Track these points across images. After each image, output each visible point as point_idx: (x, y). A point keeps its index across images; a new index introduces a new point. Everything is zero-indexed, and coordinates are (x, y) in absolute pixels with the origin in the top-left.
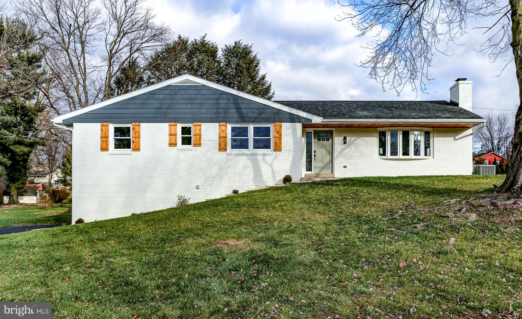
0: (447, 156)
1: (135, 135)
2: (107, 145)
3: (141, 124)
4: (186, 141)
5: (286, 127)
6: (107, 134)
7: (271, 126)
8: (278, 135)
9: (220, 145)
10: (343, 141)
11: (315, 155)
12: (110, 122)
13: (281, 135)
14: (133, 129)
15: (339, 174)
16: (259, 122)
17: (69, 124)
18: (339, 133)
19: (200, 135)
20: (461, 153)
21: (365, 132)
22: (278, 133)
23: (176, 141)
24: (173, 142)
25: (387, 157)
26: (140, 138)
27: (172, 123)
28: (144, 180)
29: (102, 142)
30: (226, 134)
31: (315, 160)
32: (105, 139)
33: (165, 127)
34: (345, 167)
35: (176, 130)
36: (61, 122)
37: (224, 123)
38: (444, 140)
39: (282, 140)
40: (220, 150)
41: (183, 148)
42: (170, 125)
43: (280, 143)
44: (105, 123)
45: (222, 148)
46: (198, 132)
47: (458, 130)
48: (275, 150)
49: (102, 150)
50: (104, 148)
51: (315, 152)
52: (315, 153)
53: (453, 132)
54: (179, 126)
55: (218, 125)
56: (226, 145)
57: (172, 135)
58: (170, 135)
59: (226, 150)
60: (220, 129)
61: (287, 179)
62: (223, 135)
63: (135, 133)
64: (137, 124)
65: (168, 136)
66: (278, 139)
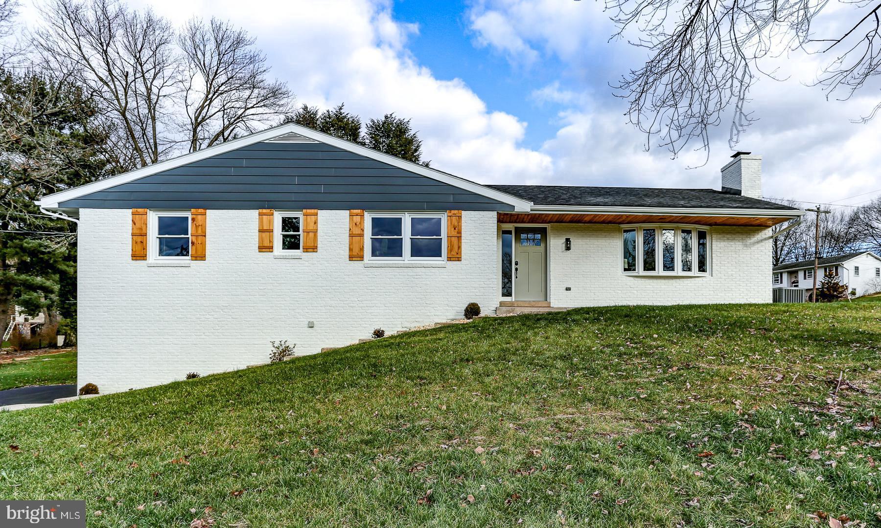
0: (734, 273)
1: (197, 231)
2: (145, 249)
3: (208, 211)
4: (291, 243)
5: (469, 218)
6: (144, 229)
7: (444, 218)
8: (454, 233)
9: (351, 250)
10: (564, 245)
11: (516, 269)
12: (151, 208)
13: (460, 232)
14: (193, 220)
15: (560, 301)
16: (421, 209)
17: (73, 209)
18: (558, 232)
19: (315, 232)
20: (755, 268)
21: (601, 230)
22: (455, 229)
23: (271, 241)
24: (267, 244)
25: (638, 272)
26: (205, 236)
27: (265, 211)
28: (213, 313)
29: (135, 243)
30: (363, 230)
31: (517, 277)
32: (139, 239)
33: (250, 218)
34: (568, 289)
35: (271, 222)
36: (56, 206)
37: (358, 211)
38: (728, 245)
39: (463, 241)
40: (351, 258)
41: (284, 254)
42: (260, 214)
43: (459, 247)
44: (139, 210)
45: (356, 255)
46: (311, 226)
47: (751, 230)
48: (449, 259)
49: (134, 258)
50: (139, 254)
51: (516, 264)
52: (516, 266)
53: (742, 233)
54: (278, 217)
55: (348, 215)
56: (362, 249)
57: (265, 231)
58: (261, 231)
59: (361, 258)
60: (351, 220)
61: (472, 310)
62: (357, 231)
63: (197, 227)
64: (200, 211)
65: (257, 234)
66: (455, 240)
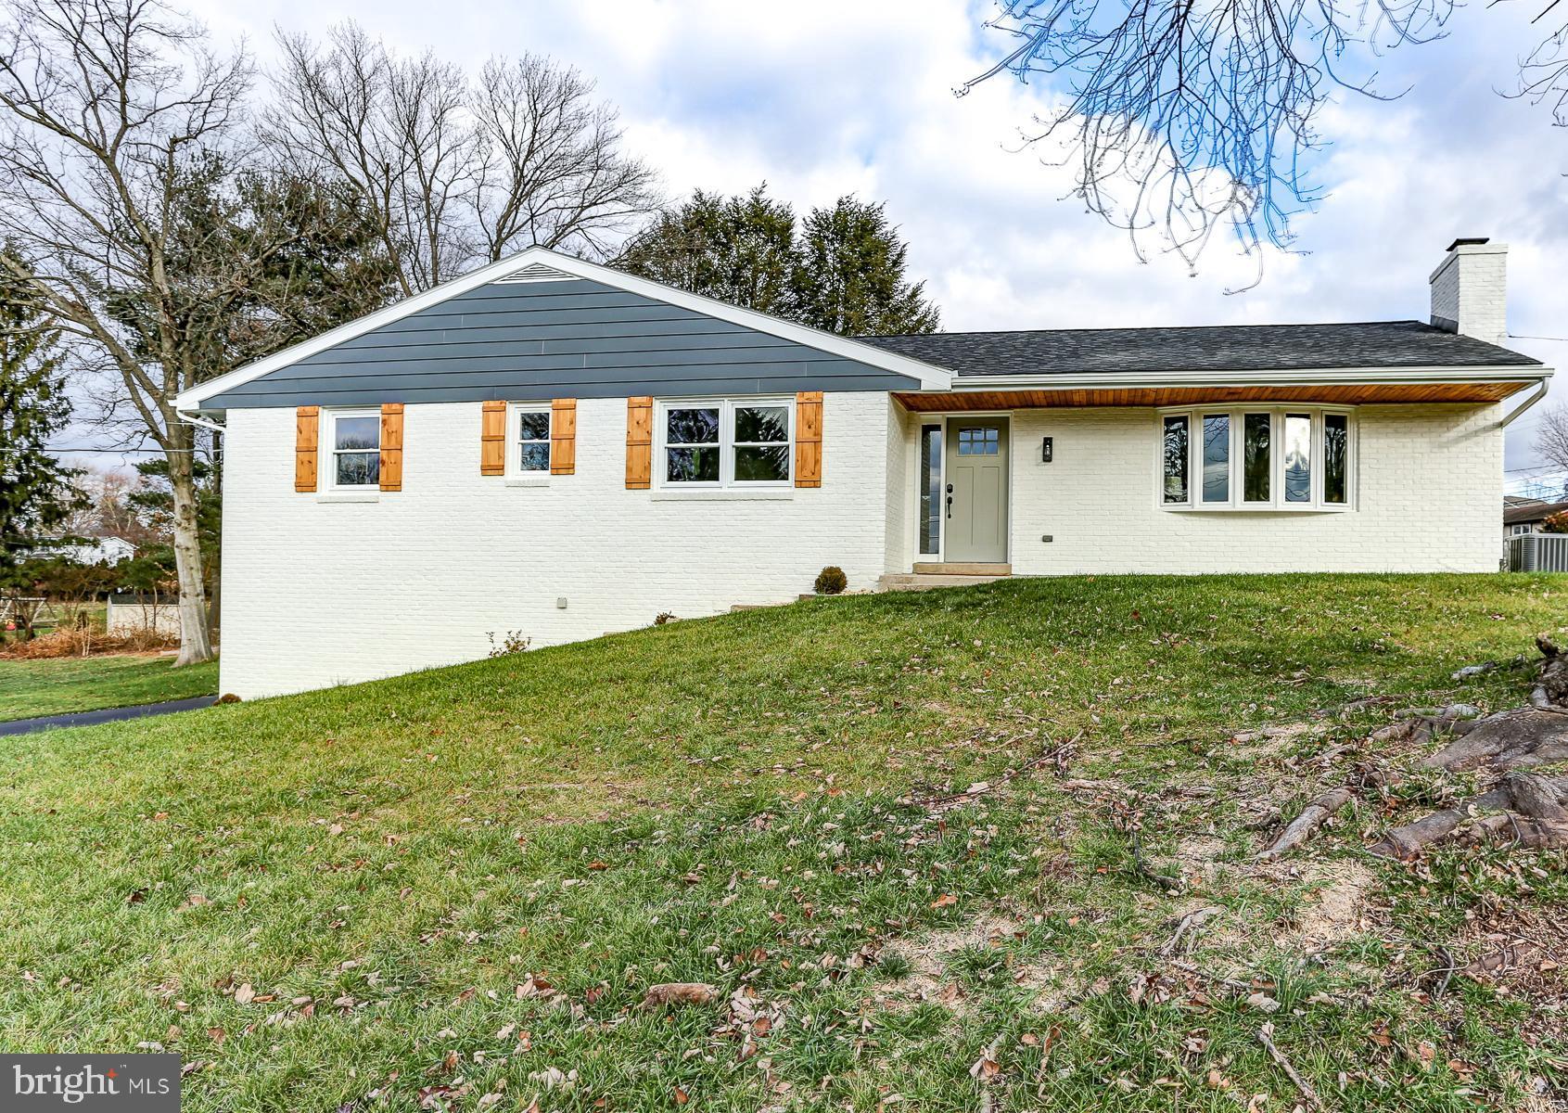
0: (1408, 503)
1: (389, 442)
2: (314, 473)
3: (408, 408)
4: (537, 459)
5: (836, 405)
6: (313, 440)
7: (791, 405)
8: (809, 435)
9: (629, 469)
10: (1041, 452)
11: (950, 501)
12: (323, 404)
13: (818, 434)
14: (384, 422)
15: (1028, 561)
16: (751, 392)
17: (216, 410)
18: (1030, 423)
19: (572, 439)
20: (1459, 492)
21: (1117, 420)
22: (810, 427)
23: (501, 457)
24: (494, 461)
25: (1192, 505)
26: (401, 450)
27: (492, 403)
28: (411, 581)
29: (300, 463)
30: (649, 433)
31: (949, 516)
32: (305, 456)
33: (467, 417)
34: (1048, 539)
35: (502, 424)
36: (196, 406)
37: (644, 400)
38: (1396, 445)
39: (824, 449)
40: (630, 484)
41: (525, 478)
42: (485, 410)
43: (817, 462)
44: (307, 409)
45: (637, 480)
46: (565, 430)
47: (1450, 411)
48: (800, 484)
49: (299, 489)
50: (306, 484)
51: (950, 490)
52: (949, 495)
53: (1428, 417)
54: (514, 414)
55: (626, 406)
56: (648, 468)
57: (493, 439)
58: (486, 439)
59: (646, 484)
60: (631, 416)
61: (831, 581)
62: (639, 435)
63: (389, 434)
64: (395, 407)
65: (480, 443)
66: (809, 448)
